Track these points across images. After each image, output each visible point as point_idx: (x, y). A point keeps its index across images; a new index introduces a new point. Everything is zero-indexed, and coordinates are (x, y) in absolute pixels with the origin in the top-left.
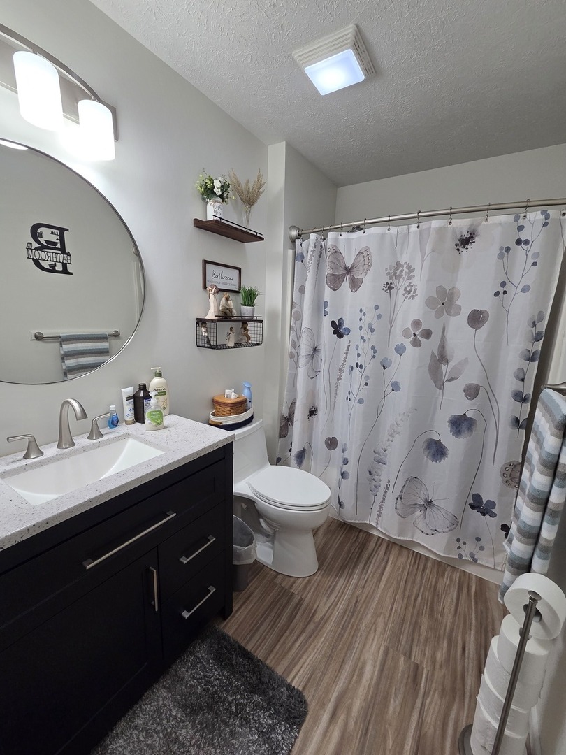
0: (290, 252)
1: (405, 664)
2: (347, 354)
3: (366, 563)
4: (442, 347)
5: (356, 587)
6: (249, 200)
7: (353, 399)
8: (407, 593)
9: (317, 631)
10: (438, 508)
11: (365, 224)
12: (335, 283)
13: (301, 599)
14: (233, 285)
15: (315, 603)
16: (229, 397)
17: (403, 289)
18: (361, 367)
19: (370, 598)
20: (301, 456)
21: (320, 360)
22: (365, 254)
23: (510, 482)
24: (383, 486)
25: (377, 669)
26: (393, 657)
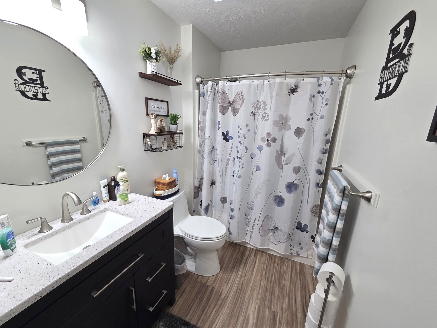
0: (197, 91)
1: (268, 313)
2: (231, 151)
3: (245, 263)
4: (282, 147)
5: (241, 276)
6: (172, 60)
7: (235, 176)
8: (267, 276)
9: (223, 304)
10: (281, 230)
11: (240, 78)
12: (224, 110)
13: (213, 288)
14: (164, 112)
15: (220, 288)
16: (165, 179)
17: (261, 115)
18: (240, 158)
19: (249, 282)
20: (207, 209)
21: (216, 155)
22: (240, 95)
23: (315, 214)
24: (253, 221)
25: (255, 318)
26: (262, 310)
